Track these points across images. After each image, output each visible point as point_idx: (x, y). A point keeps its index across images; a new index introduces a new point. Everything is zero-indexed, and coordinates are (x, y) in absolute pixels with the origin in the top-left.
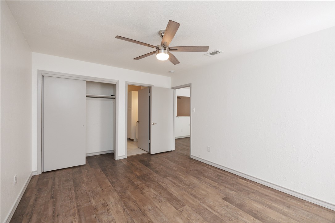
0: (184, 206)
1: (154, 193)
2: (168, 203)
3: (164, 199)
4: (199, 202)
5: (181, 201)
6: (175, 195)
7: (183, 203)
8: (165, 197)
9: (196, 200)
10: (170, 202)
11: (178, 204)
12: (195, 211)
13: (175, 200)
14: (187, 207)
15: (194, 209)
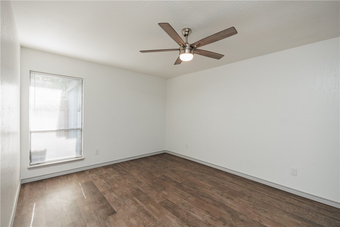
0: (160, 203)
1: (194, 213)
2: (176, 204)
3: (181, 207)
4: (145, 207)
5: (163, 207)
6: (169, 213)
7: (161, 205)
8: (180, 209)
9: (147, 210)
10: (174, 204)
11: (166, 203)
12: (151, 199)
13: (169, 207)
14: (158, 202)
15: (152, 200)
